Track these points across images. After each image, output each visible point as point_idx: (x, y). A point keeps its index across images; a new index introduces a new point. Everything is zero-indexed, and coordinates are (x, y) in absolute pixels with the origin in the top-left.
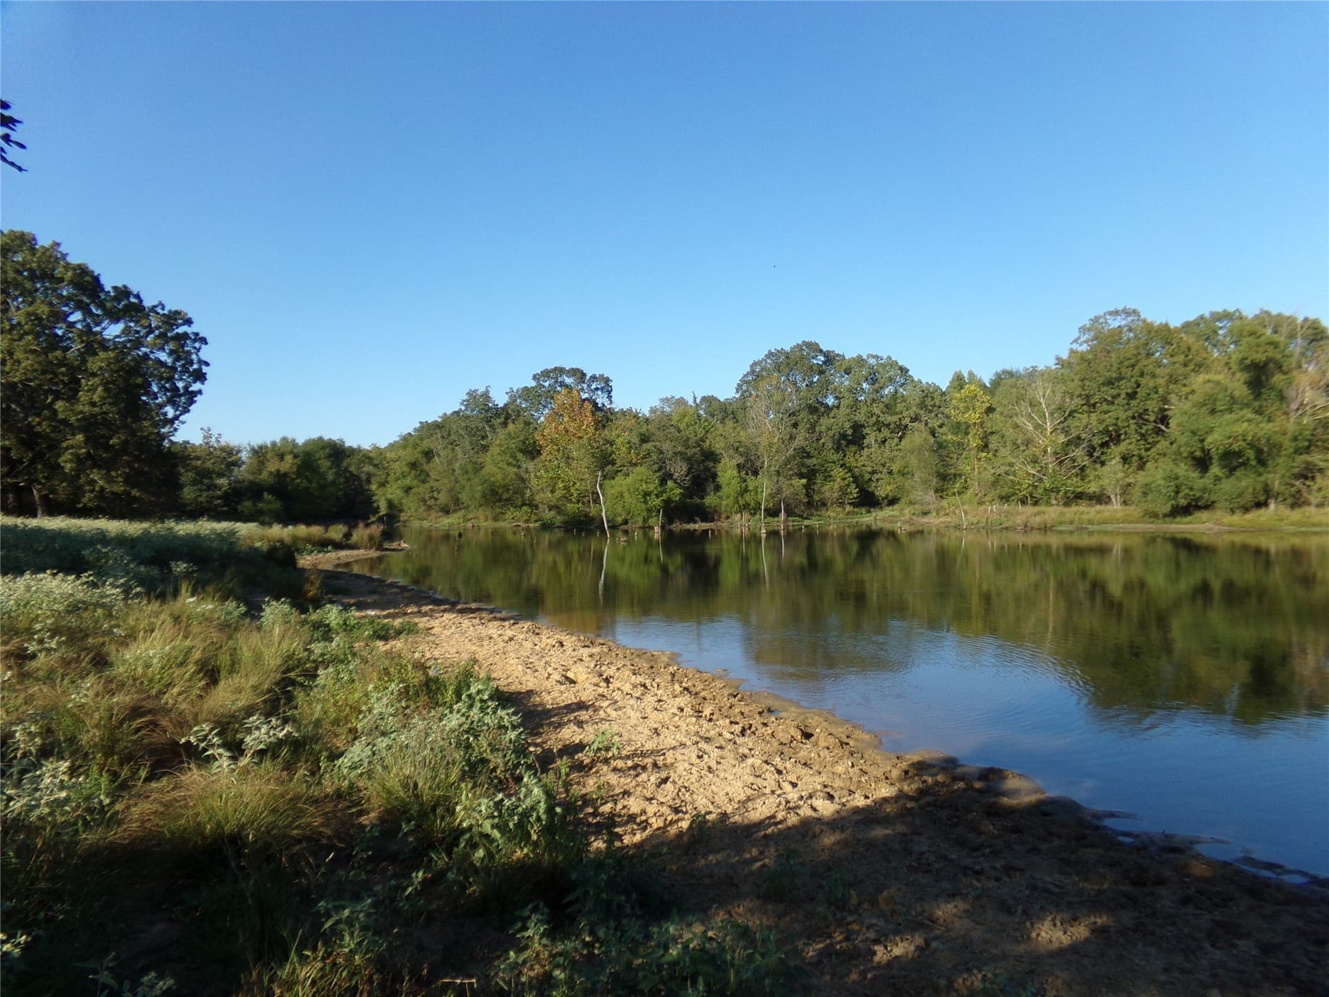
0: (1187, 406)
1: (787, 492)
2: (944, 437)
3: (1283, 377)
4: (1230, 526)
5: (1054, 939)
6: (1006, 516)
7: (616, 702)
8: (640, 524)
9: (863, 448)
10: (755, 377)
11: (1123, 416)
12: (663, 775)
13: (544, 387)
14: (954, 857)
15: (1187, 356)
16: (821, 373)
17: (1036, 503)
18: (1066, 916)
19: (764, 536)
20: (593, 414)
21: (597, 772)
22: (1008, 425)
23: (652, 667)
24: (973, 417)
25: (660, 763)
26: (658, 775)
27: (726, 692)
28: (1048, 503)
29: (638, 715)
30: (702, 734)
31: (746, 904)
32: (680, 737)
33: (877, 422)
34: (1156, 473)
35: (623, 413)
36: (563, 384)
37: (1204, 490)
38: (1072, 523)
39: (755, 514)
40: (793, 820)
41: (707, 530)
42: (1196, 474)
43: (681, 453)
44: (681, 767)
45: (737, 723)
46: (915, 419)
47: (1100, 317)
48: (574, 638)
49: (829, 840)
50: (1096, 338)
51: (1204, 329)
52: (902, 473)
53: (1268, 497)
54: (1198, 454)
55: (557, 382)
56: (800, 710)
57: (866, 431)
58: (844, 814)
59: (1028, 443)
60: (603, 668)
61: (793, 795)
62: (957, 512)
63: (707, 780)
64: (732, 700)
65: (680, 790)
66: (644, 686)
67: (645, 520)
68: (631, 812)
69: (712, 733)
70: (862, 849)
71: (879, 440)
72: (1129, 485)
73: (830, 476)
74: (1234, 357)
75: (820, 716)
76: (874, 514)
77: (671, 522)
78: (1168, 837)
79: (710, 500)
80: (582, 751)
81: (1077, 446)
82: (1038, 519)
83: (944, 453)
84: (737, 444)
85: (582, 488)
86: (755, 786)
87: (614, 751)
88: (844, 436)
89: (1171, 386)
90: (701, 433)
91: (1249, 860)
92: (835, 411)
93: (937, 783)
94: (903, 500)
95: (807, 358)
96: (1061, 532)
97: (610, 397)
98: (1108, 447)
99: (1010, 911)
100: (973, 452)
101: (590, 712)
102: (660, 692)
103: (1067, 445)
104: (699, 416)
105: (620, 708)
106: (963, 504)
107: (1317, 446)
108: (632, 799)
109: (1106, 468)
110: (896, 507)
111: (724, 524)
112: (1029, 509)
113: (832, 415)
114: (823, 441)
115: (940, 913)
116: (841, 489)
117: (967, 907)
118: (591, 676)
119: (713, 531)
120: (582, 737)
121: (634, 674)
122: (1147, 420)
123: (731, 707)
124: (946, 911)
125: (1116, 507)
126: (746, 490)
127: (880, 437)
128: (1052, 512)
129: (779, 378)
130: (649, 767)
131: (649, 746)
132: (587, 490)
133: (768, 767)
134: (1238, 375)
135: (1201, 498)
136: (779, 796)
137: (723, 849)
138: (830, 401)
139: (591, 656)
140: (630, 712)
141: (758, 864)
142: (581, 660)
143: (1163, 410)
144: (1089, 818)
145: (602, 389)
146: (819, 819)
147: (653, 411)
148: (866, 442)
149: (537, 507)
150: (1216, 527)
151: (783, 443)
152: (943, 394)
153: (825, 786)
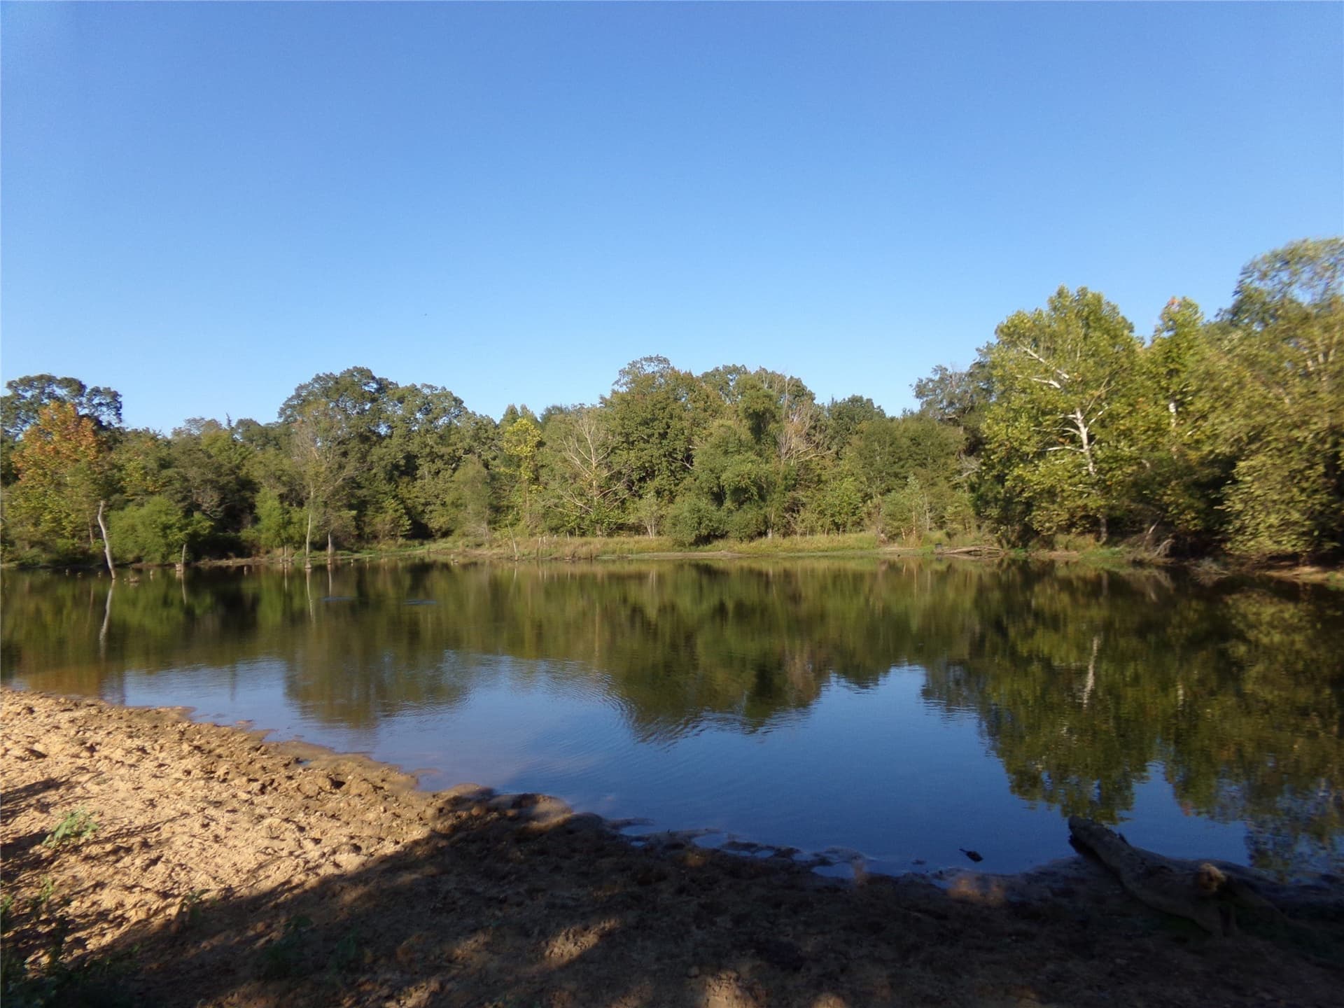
0: (707, 447)
1: (335, 524)
2: (497, 470)
3: (776, 425)
4: (740, 553)
5: (565, 953)
6: (556, 547)
7: (101, 773)
8: (158, 560)
9: (416, 479)
10: (301, 401)
11: (656, 454)
12: (154, 854)
13: (24, 397)
14: (480, 890)
15: (706, 403)
16: (373, 400)
17: (583, 534)
18: (578, 927)
19: (309, 571)
20: (95, 433)
21: (61, 865)
22: (557, 459)
23: (156, 727)
24: (525, 450)
25: (152, 841)
26: (146, 856)
27: (247, 746)
28: (594, 534)
29: (130, 785)
30: (211, 798)
31: (242, 990)
32: (182, 806)
33: (431, 453)
34: (683, 506)
35: (137, 433)
36: (51, 396)
37: (720, 521)
38: (614, 552)
39: (299, 548)
40: (312, 880)
41: (242, 567)
42: (714, 508)
43: (211, 481)
44: (178, 842)
45: (256, 780)
46: (469, 451)
47: (637, 362)
48: (50, 701)
49: (350, 896)
50: (633, 381)
51: (718, 379)
52: (456, 505)
53: (767, 528)
54: (715, 489)
55: (43, 393)
56: (332, 757)
57: (419, 461)
58: (370, 865)
59: (575, 476)
60: (87, 735)
61: (313, 852)
62: (510, 543)
63: (211, 852)
64: (254, 755)
65: (173, 870)
66: (143, 750)
67: (164, 557)
68: (102, 909)
69: (225, 795)
70: (385, 900)
71: (433, 471)
72: (662, 517)
73: (382, 508)
74: (740, 405)
75: (354, 760)
76: (427, 547)
77: (197, 558)
78: (672, 835)
79: (247, 533)
80: (40, 843)
81: (619, 480)
82: (584, 549)
83: (497, 485)
84: (279, 473)
85: (79, 521)
86: (270, 850)
87: (88, 835)
88: (396, 467)
89: (695, 429)
90: (236, 460)
91: (733, 845)
92: (388, 440)
93: (471, 817)
94: (457, 532)
95: (358, 384)
96: (606, 561)
97: (118, 415)
98: (645, 482)
99: (527, 934)
100: (525, 485)
101: (62, 790)
102: (163, 755)
103: (610, 479)
104: (234, 441)
105: (105, 781)
106: (515, 535)
107: (801, 484)
108: (106, 891)
109: (643, 502)
110: (450, 539)
111: (263, 560)
112: (577, 540)
113: (384, 444)
114: (374, 471)
115: (459, 952)
116: (393, 521)
117: (487, 939)
118: (68, 746)
119: (249, 567)
120: (43, 824)
121: (130, 737)
122: (676, 459)
123: (250, 763)
124: (467, 948)
125: (652, 535)
126: (290, 522)
127: (434, 468)
128: (597, 542)
129: (327, 404)
130: (136, 848)
131: (140, 821)
132: (85, 523)
133: (288, 825)
134: (744, 421)
135: (718, 528)
136: (298, 857)
137: (220, 932)
138: (383, 430)
139: (72, 721)
140: (117, 783)
141: (262, 941)
142: (58, 728)
143: (688, 450)
144: (608, 829)
145: (108, 405)
146: (341, 876)
147: (177, 433)
148: (419, 473)
149: (12, 544)
150: (730, 554)
151: (331, 472)
152: (497, 427)
153: (352, 838)
